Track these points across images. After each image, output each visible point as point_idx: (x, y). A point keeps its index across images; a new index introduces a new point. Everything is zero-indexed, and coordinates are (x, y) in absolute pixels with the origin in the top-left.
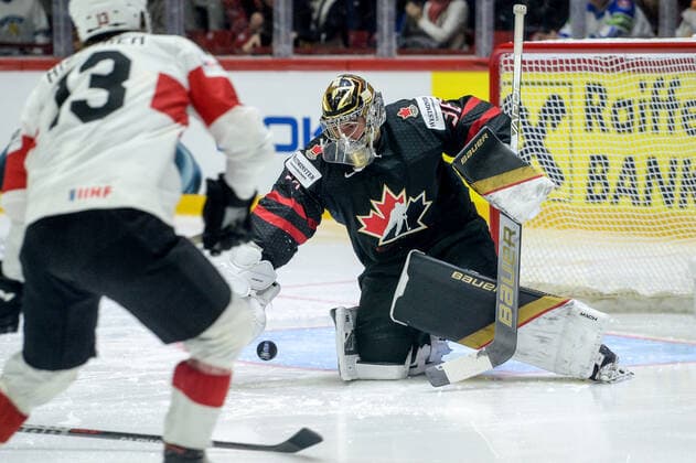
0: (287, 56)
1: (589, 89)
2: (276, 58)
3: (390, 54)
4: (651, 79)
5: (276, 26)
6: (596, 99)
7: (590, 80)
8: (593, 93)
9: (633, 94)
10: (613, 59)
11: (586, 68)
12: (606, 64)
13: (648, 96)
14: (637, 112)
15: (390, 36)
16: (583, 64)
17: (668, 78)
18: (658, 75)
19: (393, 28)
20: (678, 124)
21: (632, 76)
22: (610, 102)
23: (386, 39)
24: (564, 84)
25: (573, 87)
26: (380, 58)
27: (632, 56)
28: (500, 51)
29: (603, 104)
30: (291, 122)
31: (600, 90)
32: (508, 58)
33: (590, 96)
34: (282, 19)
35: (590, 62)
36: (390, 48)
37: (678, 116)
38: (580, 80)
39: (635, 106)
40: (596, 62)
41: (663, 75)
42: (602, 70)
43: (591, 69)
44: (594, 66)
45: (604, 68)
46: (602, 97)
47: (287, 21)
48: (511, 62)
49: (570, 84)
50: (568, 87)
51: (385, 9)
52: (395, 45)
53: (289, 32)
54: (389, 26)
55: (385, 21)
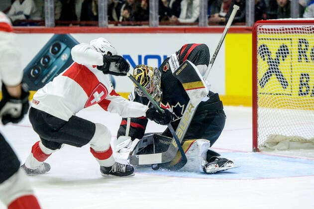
0: (156, 25)
1: (300, 42)
2: (151, 27)
3: (205, 26)
5: (151, 12)
6: (303, 47)
7: (301, 38)
8: (302, 44)
10: (311, 28)
11: (298, 32)
12: (308, 30)
15: (205, 16)
16: (297, 30)
19: (206, 13)
22: (310, 48)
23: (203, 18)
24: (288, 39)
25: (293, 41)
26: (200, 27)
28: (257, 24)
29: (307, 49)
30: (158, 57)
31: (305, 43)
32: (261, 27)
33: (301, 46)
34: (154, 8)
35: (300, 29)
36: (205, 22)
38: (296, 37)
40: (303, 29)
42: (306, 33)
44: (302, 31)
45: (307, 32)
46: (306, 46)
47: (156, 10)
48: (263, 29)
49: (291, 39)
50: (290, 41)
51: (203, 3)
52: (207, 21)
53: (157, 14)
54: (205, 11)
55: (203, 9)
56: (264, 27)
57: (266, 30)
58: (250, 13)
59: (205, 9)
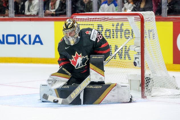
0: (13, 17)
1: (99, 26)
2: (10, 18)
3: (42, 16)
4: (115, 23)
6: (100, 28)
7: (99, 24)
8: (100, 27)
9: (111, 28)
10: (105, 18)
11: (97, 21)
12: (103, 19)
13: (115, 28)
14: (112, 33)
15: (42, 11)
16: (96, 19)
17: (120, 23)
18: (117, 22)
19: (43, 9)
20: (123, 36)
21: (110, 22)
22: (104, 30)
23: (41, 12)
24: (91, 25)
25: (94, 26)
26: (39, 18)
27: (110, 17)
28: (73, 16)
29: (102, 31)
30: (14, 36)
31: (102, 27)
32: (76, 18)
33: (99, 28)
35: (98, 19)
36: (42, 15)
37: (123, 34)
38: (96, 24)
39: (112, 31)
40: (100, 19)
41: (118, 22)
42: (102, 21)
43: (99, 21)
44: (100, 20)
45: (102, 20)
46: (102, 29)
47: (12, 7)
48: (77, 19)
49: (93, 25)
50: (92, 26)
51: (41, 3)
52: (44, 14)
53: (13, 10)
54: (42, 8)
55: (41, 7)
56: (78, 17)
57: (78, 19)
58: (69, 9)
59: (42, 7)
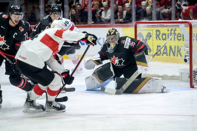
1: (156, 32)
3: (113, 24)
4: (170, 29)
5: (88, 18)
6: (158, 33)
7: (157, 30)
9: (166, 32)
12: (160, 26)
13: (169, 32)
14: (167, 36)
15: (113, 20)
17: (174, 29)
18: (172, 28)
20: (176, 39)
21: (165, 28)
22: (161, 34)
24: (151, 30)
25: (153, 31)
26: (111, 25)
27: (165, 24)
34: (90, 17)
37: (176, 37)
38: (155, 29)
39: (167, 35)
47: (91, 17)
51: (112, 14)
53: (91, 19)
58: (134, 18)
